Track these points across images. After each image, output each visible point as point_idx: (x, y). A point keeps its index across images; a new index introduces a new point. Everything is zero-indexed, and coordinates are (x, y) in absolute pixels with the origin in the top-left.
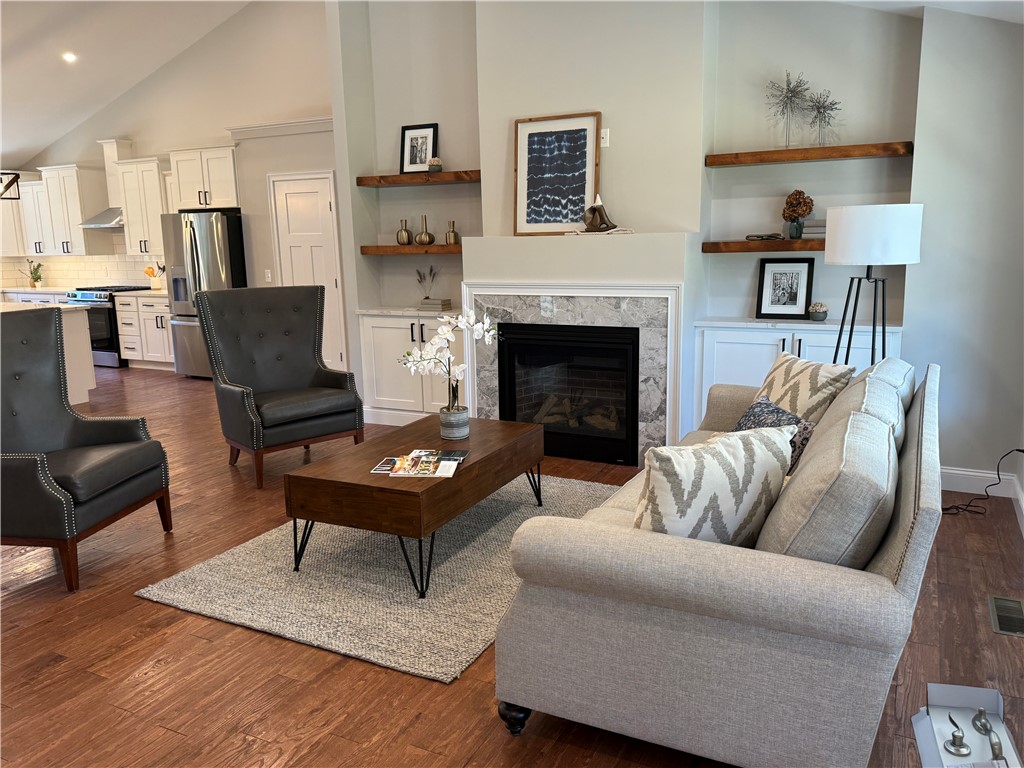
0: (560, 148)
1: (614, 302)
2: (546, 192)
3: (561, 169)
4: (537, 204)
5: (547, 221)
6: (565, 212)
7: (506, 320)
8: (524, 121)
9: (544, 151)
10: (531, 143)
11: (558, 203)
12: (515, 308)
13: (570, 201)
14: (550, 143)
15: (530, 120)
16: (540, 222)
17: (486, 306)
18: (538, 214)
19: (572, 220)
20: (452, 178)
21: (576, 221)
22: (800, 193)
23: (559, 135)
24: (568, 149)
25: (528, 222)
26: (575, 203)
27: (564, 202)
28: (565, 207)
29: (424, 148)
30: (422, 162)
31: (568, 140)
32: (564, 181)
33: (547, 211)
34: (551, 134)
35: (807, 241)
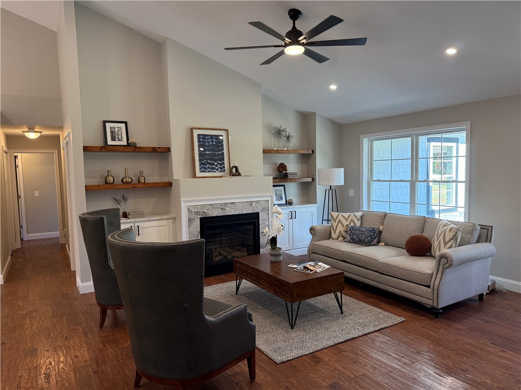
0: (212, 142)
1: (250, 203)
2: (207, 159)
3: (213, 150)
4: (204, 164)
5: (209, 171)
6: (217, 168)
7: (204, 216)
8: (196, 129)
9: (206, 142)
10: (199, 138)
11: (213, 164)
12: (208, 210)
13: (218, 163)
14: (208, 139)
15: (199, 129)
16: (206, 172)
17: (194, 210)
18: (205, 168)
19: (220, 171)
20: (151, 150)
21: (222, 172)
22: (283, 164)
23: (212, 136)
24: (216, 142)
25: (200, 172)
26: (221, 165)
27: (216, 164)
28: (216, 166)
29: (120, 133)
30: (119, 140)
31: (215, 139)
32: (215, 155)
33: (209, 167)
34: (208, 135)
35: (290, 179)
